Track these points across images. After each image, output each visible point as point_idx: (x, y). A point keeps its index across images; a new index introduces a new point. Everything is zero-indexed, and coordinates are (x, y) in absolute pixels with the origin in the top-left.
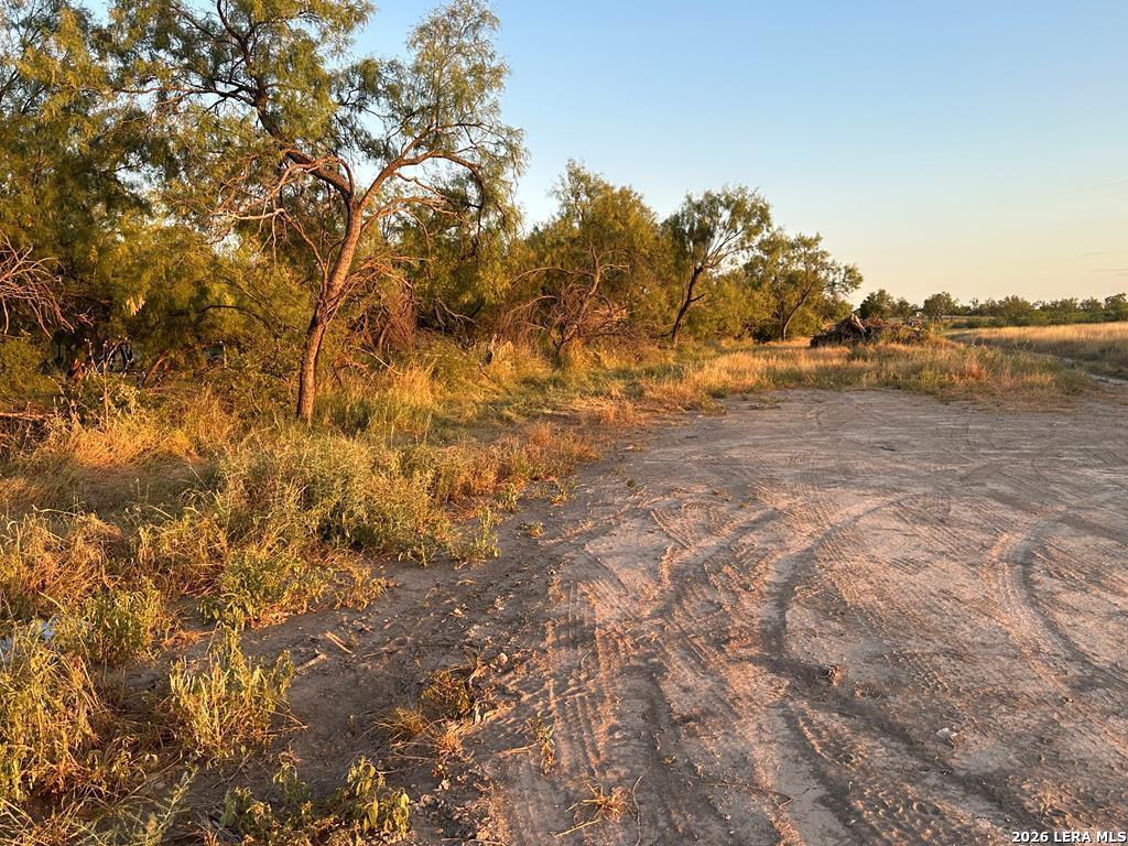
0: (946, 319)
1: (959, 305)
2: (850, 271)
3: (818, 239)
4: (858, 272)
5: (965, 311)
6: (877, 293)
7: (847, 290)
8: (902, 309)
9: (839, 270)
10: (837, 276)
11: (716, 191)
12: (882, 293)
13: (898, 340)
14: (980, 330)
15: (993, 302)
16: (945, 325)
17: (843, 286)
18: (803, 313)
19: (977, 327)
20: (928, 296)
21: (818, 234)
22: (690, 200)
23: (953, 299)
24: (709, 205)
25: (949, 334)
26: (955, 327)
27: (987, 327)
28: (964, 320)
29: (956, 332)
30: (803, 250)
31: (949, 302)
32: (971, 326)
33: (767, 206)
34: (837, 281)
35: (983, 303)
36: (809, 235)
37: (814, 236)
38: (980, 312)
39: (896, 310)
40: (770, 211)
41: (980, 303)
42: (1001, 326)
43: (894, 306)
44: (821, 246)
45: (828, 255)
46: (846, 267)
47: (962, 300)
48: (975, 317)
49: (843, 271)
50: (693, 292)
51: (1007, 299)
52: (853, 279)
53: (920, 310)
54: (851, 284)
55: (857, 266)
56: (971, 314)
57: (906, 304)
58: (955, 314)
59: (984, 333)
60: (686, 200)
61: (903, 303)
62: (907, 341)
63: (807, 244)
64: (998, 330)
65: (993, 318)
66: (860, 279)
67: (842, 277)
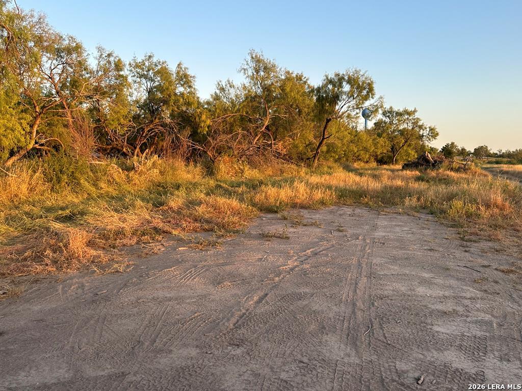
0: (485, 159)
1: (492, 152)
2: (432, 129)
3: (415, 111)
4: (437, 130)
5: (495, 155)
6: (450, 143)
7: (430, 140)
8: (463, 152)
9: (426, 128)
10: (425, 132)
11: (342, 72)
12: (453, 144)
13: (452, 169)
14: (502, 165)
15: (509, 151)
16: (484, 161)
17: (428, 137)
18: (406, 151)
19: (501, 164)
20: (477, 147)
21: (415, 108)
22: (327, 78)
23: (489, 149)
24: (338, 81)
25: (485, 166)
26: (489, 163)
27: (506, 164)
28: (494, 159)
29: (489, 166)
30: (406, 117)
31: (487, 150)
32: (497, 163)
33: (372, 82)
34: (425, 135)
35: (504, 152)
36: (410, 109)
37: (413, 110)
38: (502, 156)
39: (459, 153)
40: (375, 86)
41: (503, 151)
42: (514, 164)
43: (458, 150)
44: (417, 115)
45: (420, 120)
46: (430, 127)
47: (493, 150)
48: (500, 159)
49: (428, 129)
50: (326, 133)
51: (517, 150)
52: (434, 134)
53: (472, 154)
54: (432, 136)
55: (436, 127)
56: (498, 157)
57: (465, 150)
58: (489, 156)
59: (505, 167)
60: (325, 78)
61: (463, 149)
62: (457, 170)
63: (409, 113)
64: (513, 166)
65: (509, 159)
66: (437, 134)
67: (428, 133)
